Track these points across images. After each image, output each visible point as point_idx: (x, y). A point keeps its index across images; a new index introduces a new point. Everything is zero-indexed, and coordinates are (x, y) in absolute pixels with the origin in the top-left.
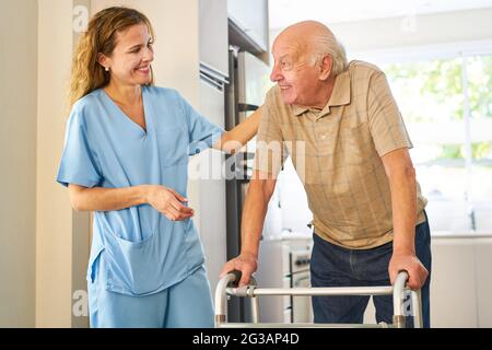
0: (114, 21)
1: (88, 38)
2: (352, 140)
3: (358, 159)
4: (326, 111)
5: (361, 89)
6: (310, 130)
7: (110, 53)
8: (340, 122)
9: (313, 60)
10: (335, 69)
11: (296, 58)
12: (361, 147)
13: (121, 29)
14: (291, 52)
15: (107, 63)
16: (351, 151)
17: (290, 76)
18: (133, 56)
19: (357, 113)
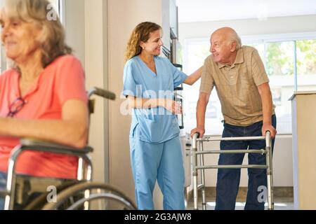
0: (149, 28)
1: (137, 35)
2: (244, 78)
3: (247, 86)
4: (233, 66)
5: (248, 56)
6: (226, 75)
7: (146, 41)
8: (239, 71)
9: (229, 43)
10: (237, 47)
11: (221, 42)
12: (249, 80)
13: (152, 31)
14: (219, 40)
15: (144, 45)
16: (244, 82)
17: (218, 50)
18: (155, 43)
19: (247, 66)
